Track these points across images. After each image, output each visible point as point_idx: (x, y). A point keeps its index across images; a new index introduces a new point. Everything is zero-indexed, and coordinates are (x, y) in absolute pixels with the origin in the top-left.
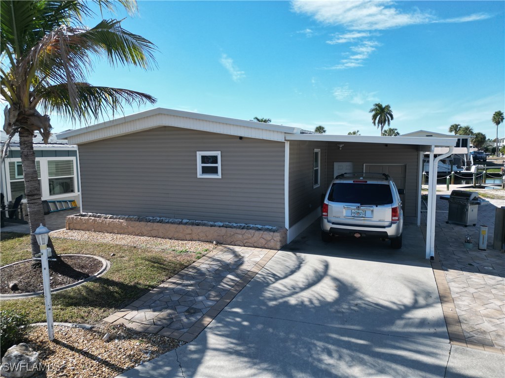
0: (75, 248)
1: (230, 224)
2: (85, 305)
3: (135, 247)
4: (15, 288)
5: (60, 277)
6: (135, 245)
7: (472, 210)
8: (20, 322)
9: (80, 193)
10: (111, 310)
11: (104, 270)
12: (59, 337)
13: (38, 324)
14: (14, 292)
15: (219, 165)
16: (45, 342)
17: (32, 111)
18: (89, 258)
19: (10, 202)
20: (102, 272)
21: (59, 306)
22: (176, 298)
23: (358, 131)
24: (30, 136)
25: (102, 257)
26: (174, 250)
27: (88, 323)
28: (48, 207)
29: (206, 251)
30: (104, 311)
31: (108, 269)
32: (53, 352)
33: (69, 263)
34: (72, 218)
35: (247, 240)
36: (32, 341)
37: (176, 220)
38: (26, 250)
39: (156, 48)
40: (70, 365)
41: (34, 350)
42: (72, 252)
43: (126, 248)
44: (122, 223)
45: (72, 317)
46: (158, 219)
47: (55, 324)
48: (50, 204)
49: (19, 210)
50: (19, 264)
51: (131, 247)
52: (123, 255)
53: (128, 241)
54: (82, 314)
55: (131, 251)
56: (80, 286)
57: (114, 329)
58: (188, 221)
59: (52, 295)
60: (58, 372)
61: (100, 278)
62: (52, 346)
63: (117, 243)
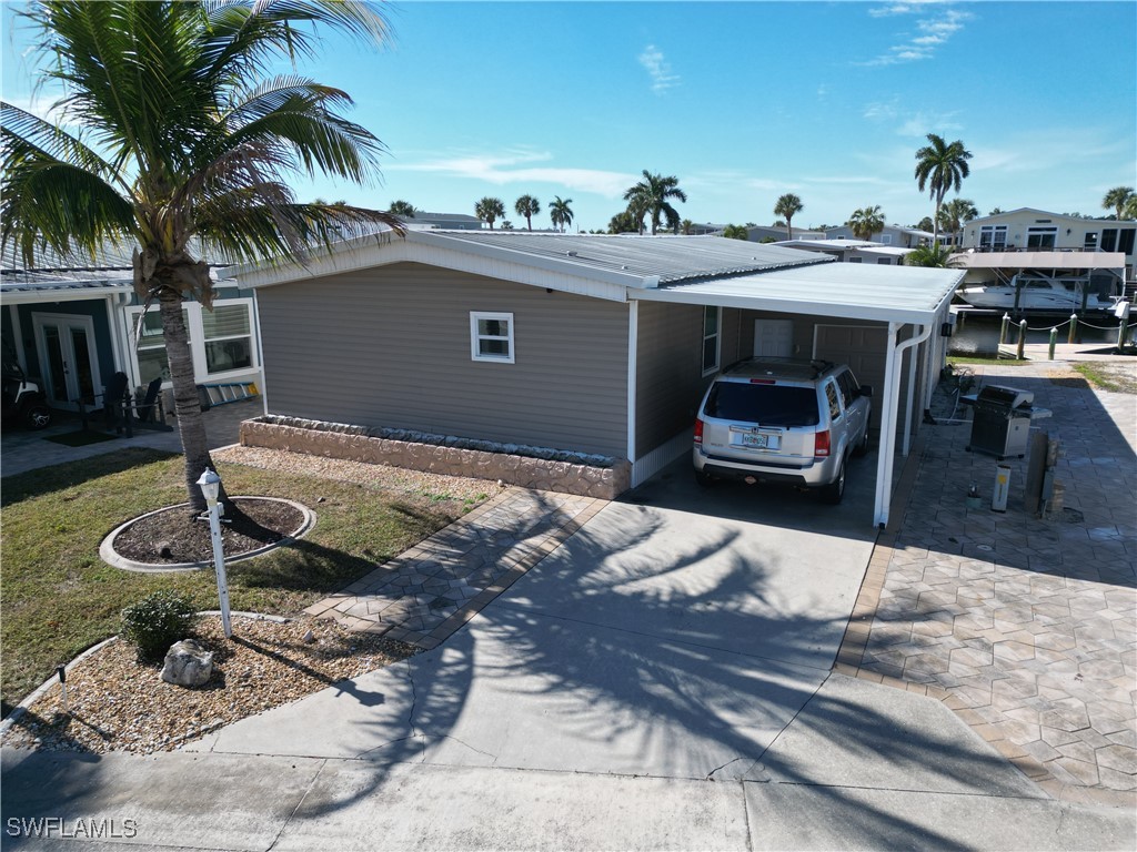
0: (257, 485)
1: (531, 449)
2: (275, 586)
3: (360, 486)
4: (166, 554)
5: (235, 538)
6: (360, 482)
7: (1017, 428)
8: (183, 608)
9: (262, 368)
10: (315, 596)
11: (306, 528)
12: (238, 632)
13: (207, 613)
14: (166, 561)
15: (510, 338)
16: (220, 640)
17: (178, 257)
18: (281, 503)
19: (139, 388)
20: (302, 531)
21: (237, 587)
22: (418, 581)
23: (878, 208)
24: (177, 300)
25: (303, 503)
26: (427, 495)
27: (281, 614)
28: (206, 396)
29: (483, 498)
30: (305, 597)
31: (312, 526)
32: (232, 654)
33: (249, 514)
34: (251, 425)
35: (556, 481)
36: (201, 637)
37: (435, 437)
38: (176, 485)
39: (385, 148)
40: (256, 672)
41: (206, 649)
42: (252, 492)
43: (344, 486)
44: (338, 438)
45: (257, 604)
46: (403, 432)
47: (232, 613)
48: (208, 390)
49: (157, 405)
50: (169, 512)
51: (353, 485)
52: (339, 500)
53: (349, 473)
54: (272, 599)
55: (352, 495)
56: (267, 553)
57: (319, 625)
58: (456, 439)
59: (226, 567)
60: (240, 682)
61: (300, 541)
62: (229, 644)
63: (330, 477)
